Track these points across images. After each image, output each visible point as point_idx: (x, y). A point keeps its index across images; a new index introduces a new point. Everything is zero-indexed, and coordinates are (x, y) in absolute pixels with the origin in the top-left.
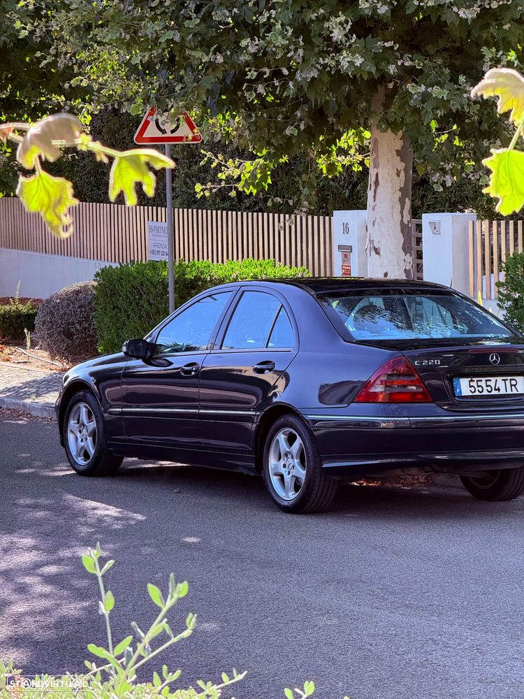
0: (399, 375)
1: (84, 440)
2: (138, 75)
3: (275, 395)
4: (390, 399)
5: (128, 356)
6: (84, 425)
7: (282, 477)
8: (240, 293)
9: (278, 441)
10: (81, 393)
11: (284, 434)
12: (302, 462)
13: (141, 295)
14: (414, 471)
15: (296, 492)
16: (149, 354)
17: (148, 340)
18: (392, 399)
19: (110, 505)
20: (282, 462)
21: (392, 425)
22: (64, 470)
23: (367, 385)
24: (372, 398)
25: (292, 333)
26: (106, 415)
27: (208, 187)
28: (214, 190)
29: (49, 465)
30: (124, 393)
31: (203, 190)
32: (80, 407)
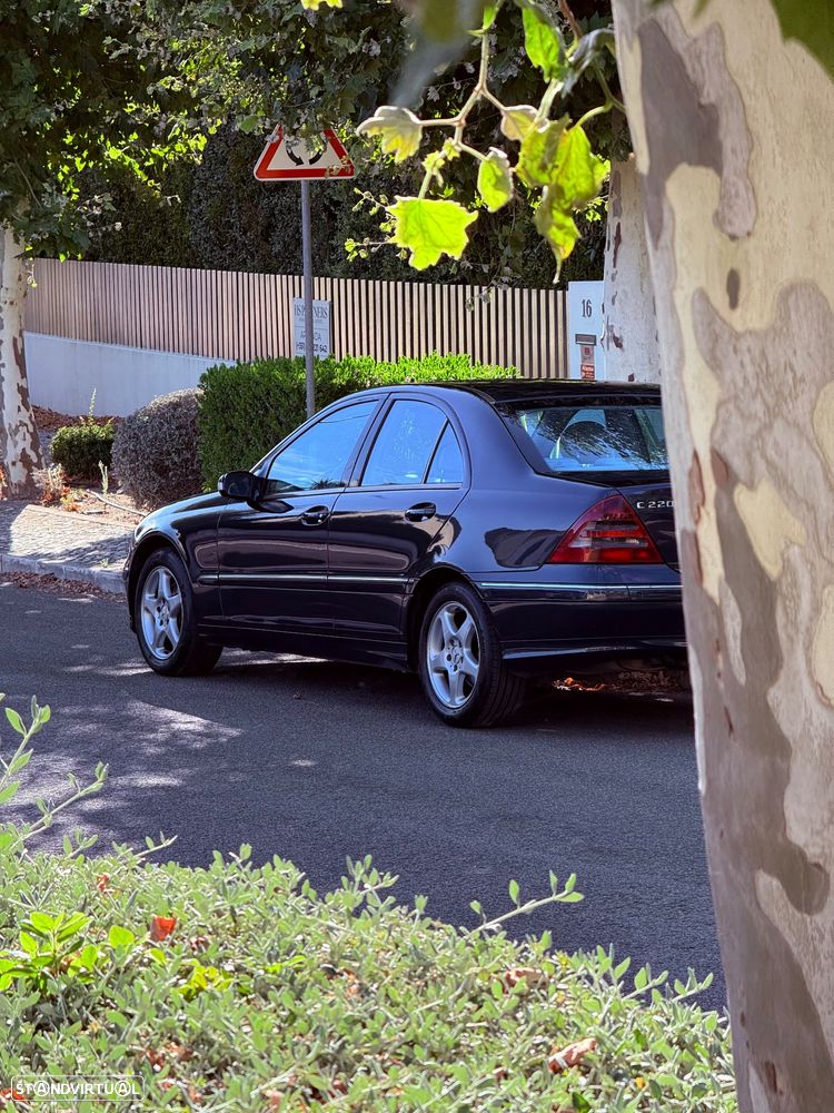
0: (614, 523)
1: (165, 623)
2: (258, 74)
3: (438, 550)
4: (600, 558)
5: (227, 497)
6: (164, 600)
7: (445, 673)
8: (388, 402)
9: (440, 621)
10: (161, 553)
11: (448, 610)
12: (474, 653)
13: (267, 410)
14: (637, 664)
15: (466, 694)
16: (257, 494)
17: (256, 474)
18: (603, 558)
19: (196, 715)
20: (446, 653)
21: (602, 597)
22: (136, 668)
23: (570, 536)
24: (574, 556)
25: (460, 463)
26: (195, 586)
27: (365, 245)
28: (373, 250)
29: (115, 661)
30: (221, 554)
31: (357, 248)
32: (158, 574)
